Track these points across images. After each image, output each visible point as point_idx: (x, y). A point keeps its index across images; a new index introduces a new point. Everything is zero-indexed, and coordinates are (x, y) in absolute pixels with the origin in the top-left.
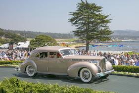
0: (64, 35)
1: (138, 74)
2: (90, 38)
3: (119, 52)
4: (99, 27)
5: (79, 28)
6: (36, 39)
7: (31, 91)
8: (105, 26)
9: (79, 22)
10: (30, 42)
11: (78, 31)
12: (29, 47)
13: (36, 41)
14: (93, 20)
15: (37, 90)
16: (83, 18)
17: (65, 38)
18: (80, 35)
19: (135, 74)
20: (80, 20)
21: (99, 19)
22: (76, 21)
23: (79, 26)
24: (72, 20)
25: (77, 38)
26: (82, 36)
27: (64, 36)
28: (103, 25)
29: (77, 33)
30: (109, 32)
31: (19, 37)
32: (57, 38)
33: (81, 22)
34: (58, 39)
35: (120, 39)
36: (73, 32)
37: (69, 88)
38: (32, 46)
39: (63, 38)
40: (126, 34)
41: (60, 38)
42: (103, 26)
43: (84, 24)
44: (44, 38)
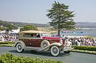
13: (24, 29)
14: (63, 15)
18: (54, 25)
20: (54, 15)
21: (67, 14)
22: (51, 16)
24: (48, 15)
25: (52, 27)
28: (69, 18)
34: (39, 28)
36: (49, 23)
43: (56, 18)
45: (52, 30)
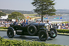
0: (28, 12)
2: (43, 14)
3: (60, 22)
4: (48, 7)
6: (12, 14)
11: (37, 9)
12: (7, 19)
14: (45, 3)
16: (40, 2)
18: (38, 12)
21: (49, 2)
22: (36, 4)
23: (37, 7)
24: (33, 3)
28: (51, 6)
30: (55, 10)
31: (1, 13)
33: (39, 4)
38: (9, 18)
40: (64, 12)
41: (26, 14)
43: (40, 6)
44: (17, 13)
45: (36, 16)
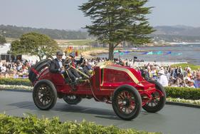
0: (71, 33)
1: (196, 101)
4: (130, 20)
5: (98, 21)
6: (22, 39)
7: (12, 131)
8: (141, 19)
9: (98, 11)
10: (12, 45)
11: (96, 26)
12: (8, 53)
13: (22, 43)
14: (121, 8)
15: (22, 128)
16: (104, 4)
17: (72, 39)
18: (98, 34)
19: (191, 102)
20: (99, 7)
21: (132, 6)
22: (93, 10)
23: (98, 18)
24: (84, 8)
25: (94, 39)
26: (102, 35)
27: (71, 35)
28: (137, 16)
29: (93, 30)
32: (59, 38)
33: (101, 10)
34: (60, 41)
35: (166, 41)
36: (87, 27)
37: (78, 126)
38: (14, 52)
39: (68, 39)
41: (65, 39)
42: (138, 19)
44: (36, 37)
